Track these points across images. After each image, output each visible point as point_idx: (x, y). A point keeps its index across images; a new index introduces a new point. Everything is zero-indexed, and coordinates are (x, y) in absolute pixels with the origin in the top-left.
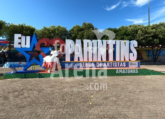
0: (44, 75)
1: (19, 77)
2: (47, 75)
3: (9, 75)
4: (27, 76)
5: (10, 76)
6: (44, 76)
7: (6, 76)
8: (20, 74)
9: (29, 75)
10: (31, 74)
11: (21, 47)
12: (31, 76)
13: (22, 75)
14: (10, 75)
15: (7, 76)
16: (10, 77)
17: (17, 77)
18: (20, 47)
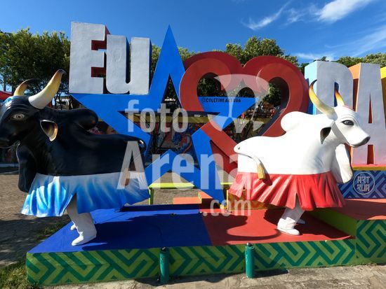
0: (274, 254)
1: (130, 270)
2: (295, 253)
3: (60, 261)
4: (179, 260)
5: (66, 268)
6: (274, 263)
7: (44, 269)
8: (134, 251)
9: (188, 259)
10: (199, 250)
11: (106, 91)
12: (202, 259)
13: (143, 256)
14: (69, 262)
15: (51, 268)
16: (69, 275)
17: (114, 272)
18: (101, 92)
